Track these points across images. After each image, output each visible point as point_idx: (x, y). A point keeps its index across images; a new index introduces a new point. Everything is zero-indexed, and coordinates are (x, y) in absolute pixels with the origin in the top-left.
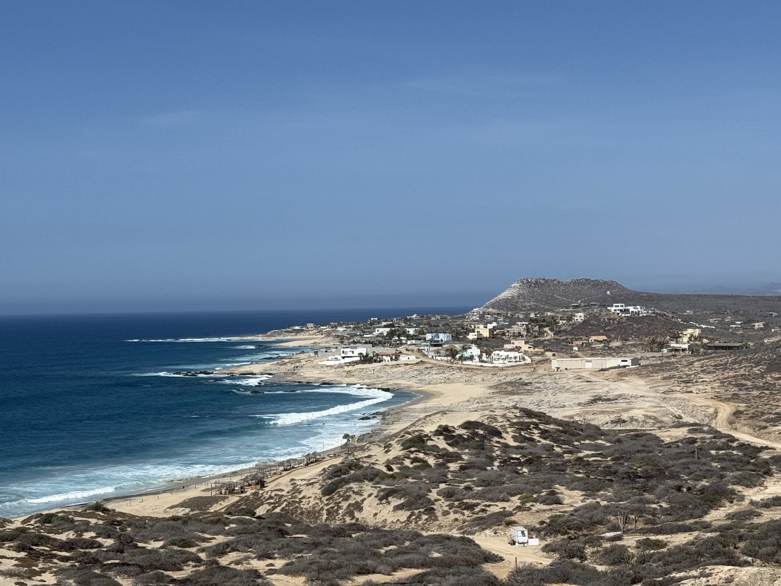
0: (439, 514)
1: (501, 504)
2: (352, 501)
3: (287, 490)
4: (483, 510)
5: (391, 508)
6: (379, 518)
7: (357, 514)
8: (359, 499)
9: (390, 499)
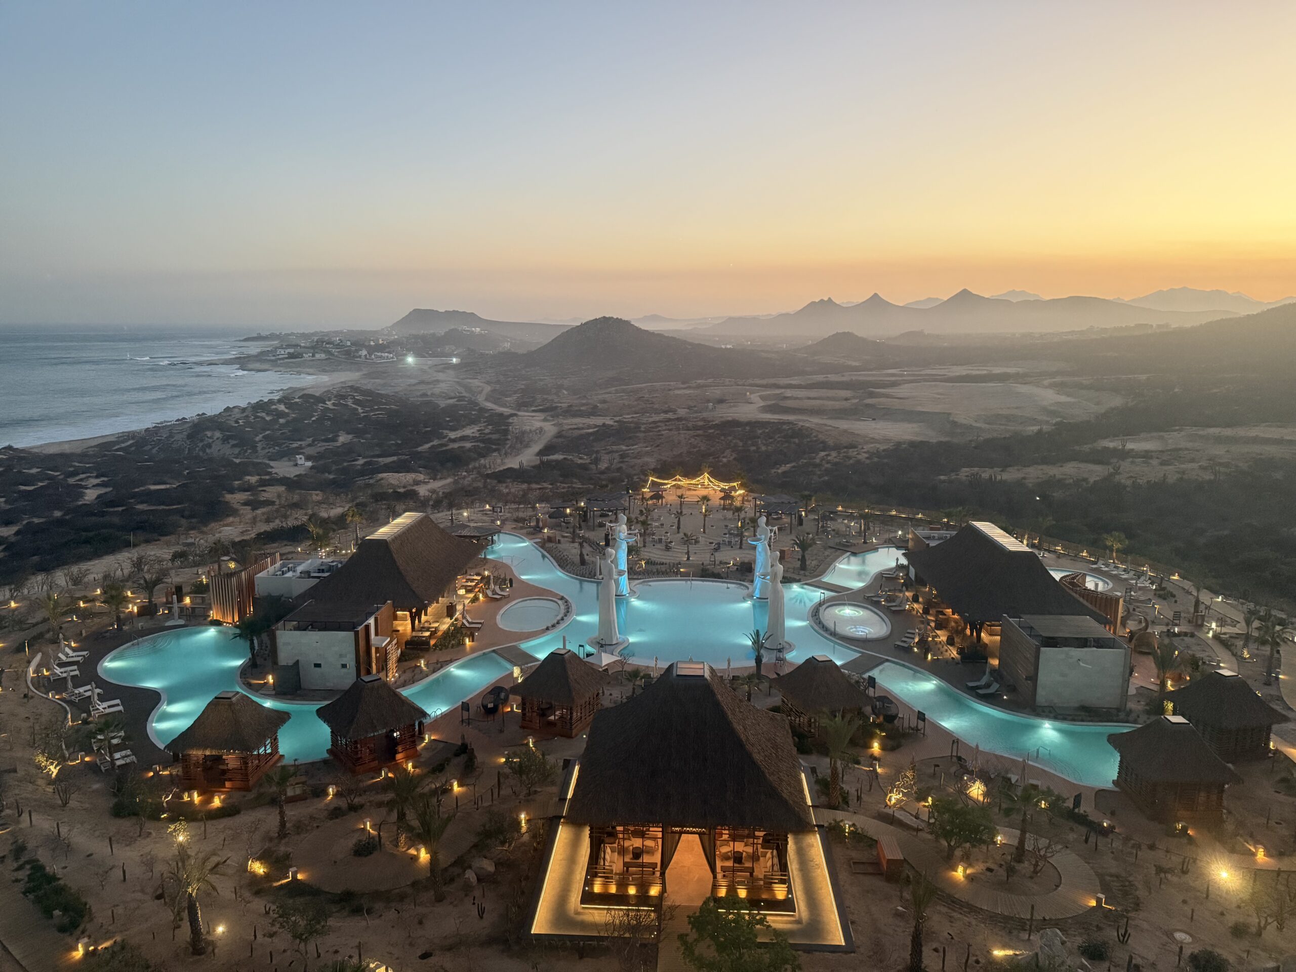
0: (259, 449)
1: (300, 443)
2: (206, 443)
3: (165, 436)
4: (287, 446)
5: (229, 446)
6: (221, 452)
7: (208, 451)
8: (211, 441)
9: (230, 441)
